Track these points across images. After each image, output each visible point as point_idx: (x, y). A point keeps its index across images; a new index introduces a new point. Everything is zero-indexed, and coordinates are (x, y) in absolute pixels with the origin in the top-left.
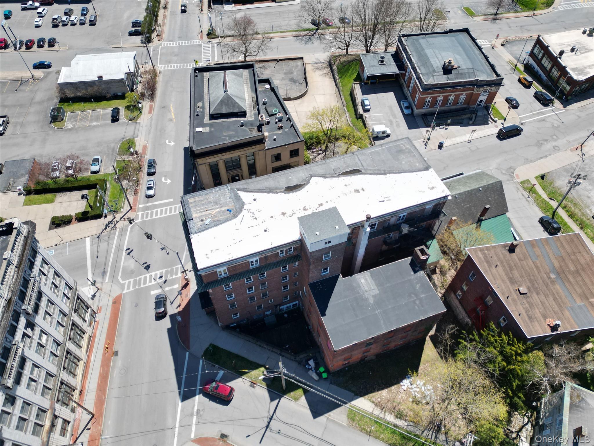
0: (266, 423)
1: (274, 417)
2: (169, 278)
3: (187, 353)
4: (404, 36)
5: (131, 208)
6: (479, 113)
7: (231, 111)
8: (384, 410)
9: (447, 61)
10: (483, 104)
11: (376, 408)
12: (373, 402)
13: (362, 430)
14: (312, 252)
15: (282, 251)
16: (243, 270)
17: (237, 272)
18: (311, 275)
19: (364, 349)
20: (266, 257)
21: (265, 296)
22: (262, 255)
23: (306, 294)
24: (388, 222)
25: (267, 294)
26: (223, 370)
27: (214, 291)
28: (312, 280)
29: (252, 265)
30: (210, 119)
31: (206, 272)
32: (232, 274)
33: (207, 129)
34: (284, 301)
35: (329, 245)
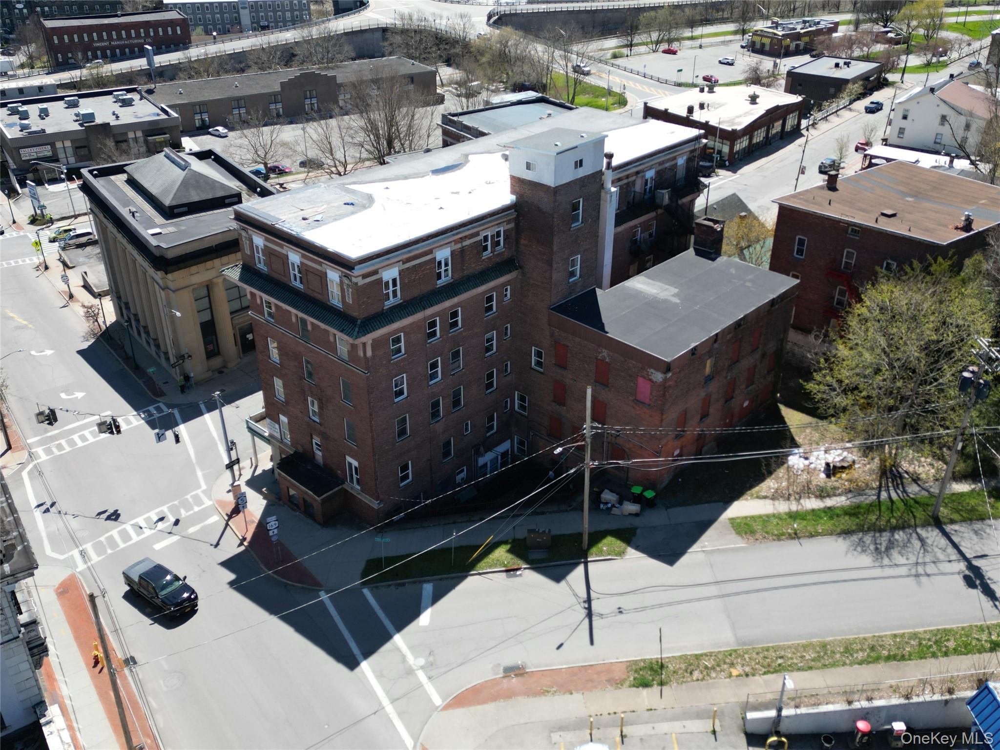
0: (584, 612)
1: (593, 595)
2: (183, 514)
3: (322, 593)
8: (792, 498)
11: (776, 503)
12: (765, 497)
13: (779, 537)
14: (557, 190)
15: (486, 238)
16: (425, 289)
17: (416, 292)
18: (555, 276)
19: (703, 394)
20: (463, 250)
21: (456, 403)
22: (456, 242)
23: (539, 364)
24: (633, 189)
25: (460, 395)
26: (429, 581)
27: (374, 356)
28: (556, 297)
29: (439, 276)
30: (167, 219)
31: (365, 276)
32: (407, 298)
33: (171, 229)
34: (488, 434)
35: (582, 173)
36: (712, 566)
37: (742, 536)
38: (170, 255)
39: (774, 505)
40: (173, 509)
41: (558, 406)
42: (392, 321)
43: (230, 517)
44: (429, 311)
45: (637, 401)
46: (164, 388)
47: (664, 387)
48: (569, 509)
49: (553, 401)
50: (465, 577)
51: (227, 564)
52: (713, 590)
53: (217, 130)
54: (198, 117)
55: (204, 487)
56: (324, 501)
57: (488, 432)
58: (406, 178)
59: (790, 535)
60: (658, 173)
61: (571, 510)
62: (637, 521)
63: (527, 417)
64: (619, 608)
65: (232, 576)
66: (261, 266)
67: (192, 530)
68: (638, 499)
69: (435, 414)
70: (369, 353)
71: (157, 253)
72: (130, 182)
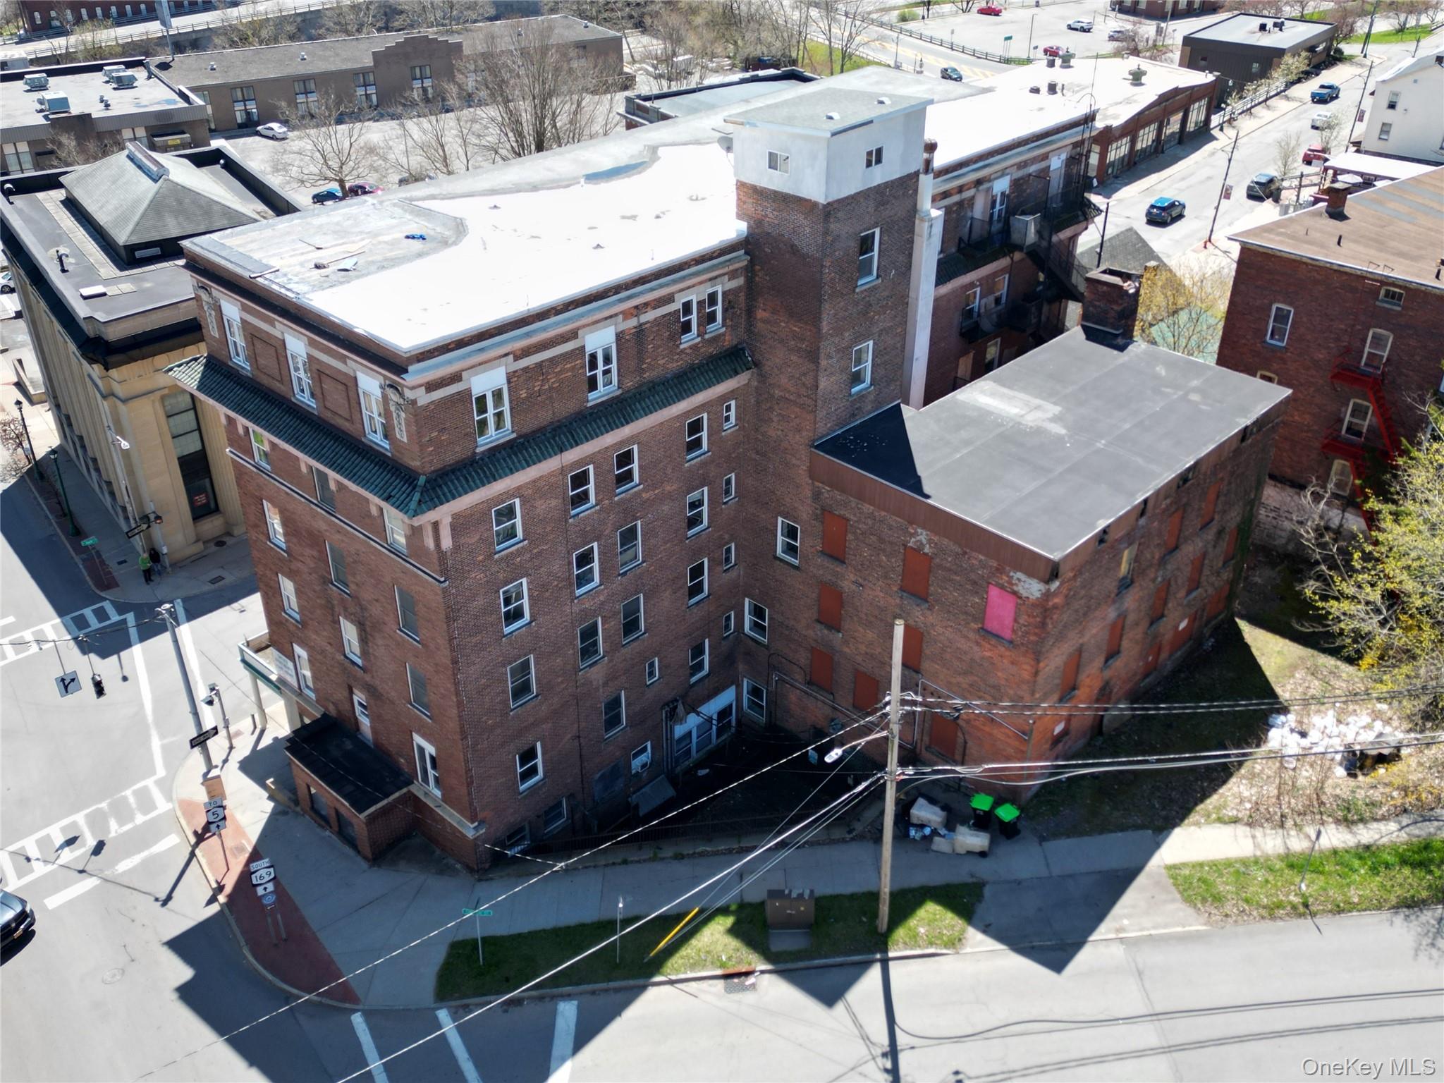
0: (884, 1078)
1: (902, 1039)
3: (357, 1018)
8: (1289, 823)
11: (1258, 832)
12: (1235, 821)
13: (1272, 911)
14: (829, 211)
15: (687, 307)
16: (563, 408)
17: (544, 417)
18: (823, 383)
19: (1112, 614)
20: (640, 331)
21: (631, 626)
22: (626, 315)
23: (791, 549)
24: (969, 214)
25: (638, 611)
26: (568, 997)
27: (457, 548)
28: (825, 424)
29: (592, 383)
30: (121, 269)
31: (431, 387)
32: (525, 430)
33: (126, 287)
34: (694, 679)
35: (880, 175)
36: (1140, 974)
37: (1195, 906)
38: (113, 334)
39: (1254, 837)
40: (93, 820)
41: (826, 632)
42: (494, 478)
43: (200, 837)
44: (572, 455)
45: (986, 633)
46: (118, 572)
47: (1043, 608)
48: (848, 836)
49: (818, 621)
50: (642, 989)
51: (180, 945)
52: (1147, 1035)
53: (272, 129)
54: (239, 107)
55: (161, 772)
56: (372, 819)
57: (692, 675)
58: (535, 188)
59: (1294, 907)
60: (1016, 184)
61: (852, 839)
62: (984, 869)
63: (767, 647)
64: (957, 1073)
65: (184, 973)
66: (240, 361)
67: (124, 866)
68: (983, 822)
69: (589, 650)
70: (447, 542)
71: (89, 330)
72: (71, 204)
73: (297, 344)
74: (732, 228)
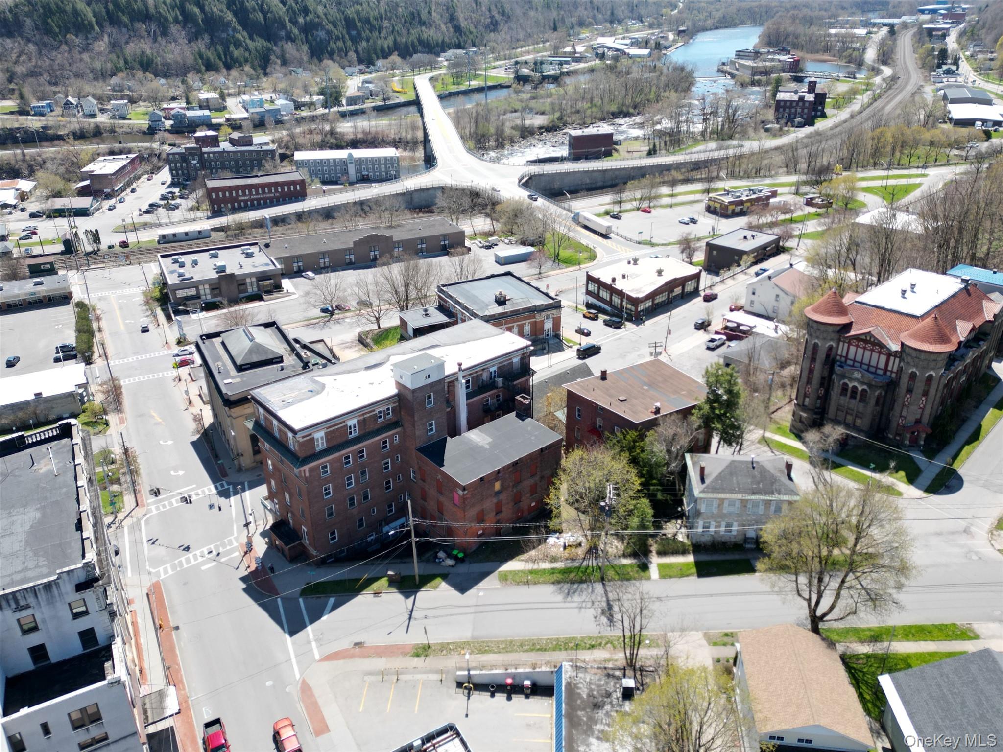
0: (408, 616)
1: (414, 609)
2: (221, 550)
3: (279, 600)
4: (444, 286)
5: (137, 505)
6: (551, 342)
7: (264, 359)
8: (536, 562)
9: (497, 293)
10: (551, 333)
11: (527, 564)
12: (525, 561)
13: (518, 583)
14: (414, 391)
15: (380, 412)
16: (341, 440)
17: (335, 443)
18: (417, 433)
19: (495, 500)
20: (365, 419)
21: (366, 498)
22: (360, 416)
23: (414, 478)
24: (478, 379)
25: (368, 493)
26: (333, 597)
27: (310, 476)
28: (420, 443)
29: (351, 433)
30: (237, 371)
31: (303, 437)
32: (331, 445)
34: (389, 514)
35: (429, 381)
37: (501, 581)
38: (232, 399)
40: (216, 547)
41: (424, 502)
42: (319, 459)
43: (246, 553)
44: (346, 451)
45: (455, 504)
46: (228, 471)
47: (464, 499)
50: (357, 595)
51: (243, 579)
55: (235, 535)
56: (290, 549)
58: (349, 372)
59: (524, 582)
60: (499, 368)
62: (452, 570)
64: (426, 616)
65: (245, 585)
66: (263, 422)
67: (223, 560)
68: (456, 558)
69: (352, 504)
70: (307, 475)
71: (226, 396)
72: (223, 343)
73: (275, 422)
74: (393, 391)
